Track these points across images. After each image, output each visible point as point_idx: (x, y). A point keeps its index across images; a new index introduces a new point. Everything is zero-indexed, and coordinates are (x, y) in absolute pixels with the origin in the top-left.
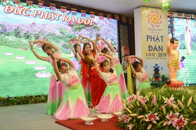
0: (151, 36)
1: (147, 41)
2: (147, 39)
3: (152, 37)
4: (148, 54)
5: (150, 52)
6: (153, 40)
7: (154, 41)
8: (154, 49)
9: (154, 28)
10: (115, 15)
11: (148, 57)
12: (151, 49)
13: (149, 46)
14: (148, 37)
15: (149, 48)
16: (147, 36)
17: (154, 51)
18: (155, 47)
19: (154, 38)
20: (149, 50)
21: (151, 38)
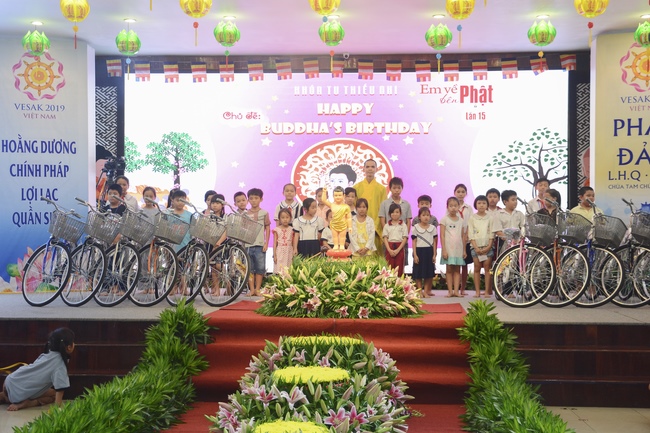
0: (629, 120)
1: (616, 135)
2: (616, 129)
3: (635, 122)
4: (615, 175)
5: (623, 168)
6: (635, 131)
7: (640, 134)
8: (641, 158)
9: (643, 95)
10: (562, 57)
11: (613, 182)
12: (625, 159)
13: (621, 150)
14: (619, 124)
15: (621, 156)
16: (616, 121)
17: (637, 163)
18: (644, 151)
19: (640, 127)
20: (621, 163)
21: (630, 127)
